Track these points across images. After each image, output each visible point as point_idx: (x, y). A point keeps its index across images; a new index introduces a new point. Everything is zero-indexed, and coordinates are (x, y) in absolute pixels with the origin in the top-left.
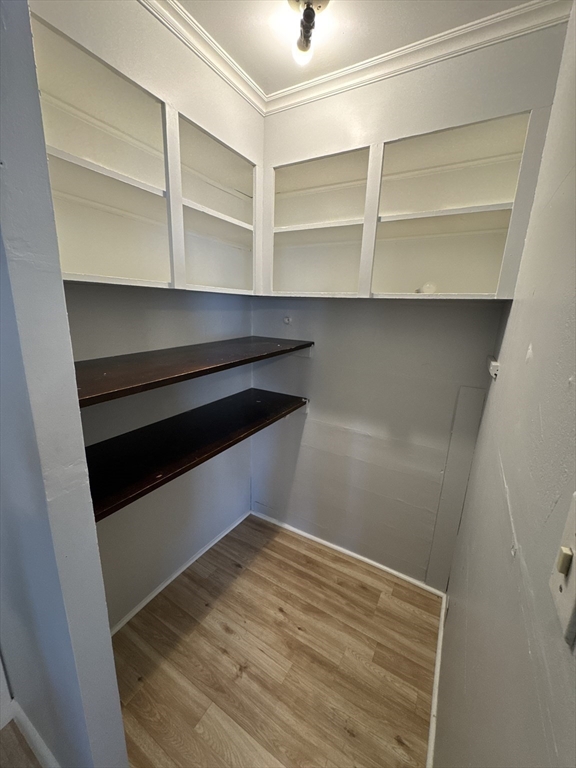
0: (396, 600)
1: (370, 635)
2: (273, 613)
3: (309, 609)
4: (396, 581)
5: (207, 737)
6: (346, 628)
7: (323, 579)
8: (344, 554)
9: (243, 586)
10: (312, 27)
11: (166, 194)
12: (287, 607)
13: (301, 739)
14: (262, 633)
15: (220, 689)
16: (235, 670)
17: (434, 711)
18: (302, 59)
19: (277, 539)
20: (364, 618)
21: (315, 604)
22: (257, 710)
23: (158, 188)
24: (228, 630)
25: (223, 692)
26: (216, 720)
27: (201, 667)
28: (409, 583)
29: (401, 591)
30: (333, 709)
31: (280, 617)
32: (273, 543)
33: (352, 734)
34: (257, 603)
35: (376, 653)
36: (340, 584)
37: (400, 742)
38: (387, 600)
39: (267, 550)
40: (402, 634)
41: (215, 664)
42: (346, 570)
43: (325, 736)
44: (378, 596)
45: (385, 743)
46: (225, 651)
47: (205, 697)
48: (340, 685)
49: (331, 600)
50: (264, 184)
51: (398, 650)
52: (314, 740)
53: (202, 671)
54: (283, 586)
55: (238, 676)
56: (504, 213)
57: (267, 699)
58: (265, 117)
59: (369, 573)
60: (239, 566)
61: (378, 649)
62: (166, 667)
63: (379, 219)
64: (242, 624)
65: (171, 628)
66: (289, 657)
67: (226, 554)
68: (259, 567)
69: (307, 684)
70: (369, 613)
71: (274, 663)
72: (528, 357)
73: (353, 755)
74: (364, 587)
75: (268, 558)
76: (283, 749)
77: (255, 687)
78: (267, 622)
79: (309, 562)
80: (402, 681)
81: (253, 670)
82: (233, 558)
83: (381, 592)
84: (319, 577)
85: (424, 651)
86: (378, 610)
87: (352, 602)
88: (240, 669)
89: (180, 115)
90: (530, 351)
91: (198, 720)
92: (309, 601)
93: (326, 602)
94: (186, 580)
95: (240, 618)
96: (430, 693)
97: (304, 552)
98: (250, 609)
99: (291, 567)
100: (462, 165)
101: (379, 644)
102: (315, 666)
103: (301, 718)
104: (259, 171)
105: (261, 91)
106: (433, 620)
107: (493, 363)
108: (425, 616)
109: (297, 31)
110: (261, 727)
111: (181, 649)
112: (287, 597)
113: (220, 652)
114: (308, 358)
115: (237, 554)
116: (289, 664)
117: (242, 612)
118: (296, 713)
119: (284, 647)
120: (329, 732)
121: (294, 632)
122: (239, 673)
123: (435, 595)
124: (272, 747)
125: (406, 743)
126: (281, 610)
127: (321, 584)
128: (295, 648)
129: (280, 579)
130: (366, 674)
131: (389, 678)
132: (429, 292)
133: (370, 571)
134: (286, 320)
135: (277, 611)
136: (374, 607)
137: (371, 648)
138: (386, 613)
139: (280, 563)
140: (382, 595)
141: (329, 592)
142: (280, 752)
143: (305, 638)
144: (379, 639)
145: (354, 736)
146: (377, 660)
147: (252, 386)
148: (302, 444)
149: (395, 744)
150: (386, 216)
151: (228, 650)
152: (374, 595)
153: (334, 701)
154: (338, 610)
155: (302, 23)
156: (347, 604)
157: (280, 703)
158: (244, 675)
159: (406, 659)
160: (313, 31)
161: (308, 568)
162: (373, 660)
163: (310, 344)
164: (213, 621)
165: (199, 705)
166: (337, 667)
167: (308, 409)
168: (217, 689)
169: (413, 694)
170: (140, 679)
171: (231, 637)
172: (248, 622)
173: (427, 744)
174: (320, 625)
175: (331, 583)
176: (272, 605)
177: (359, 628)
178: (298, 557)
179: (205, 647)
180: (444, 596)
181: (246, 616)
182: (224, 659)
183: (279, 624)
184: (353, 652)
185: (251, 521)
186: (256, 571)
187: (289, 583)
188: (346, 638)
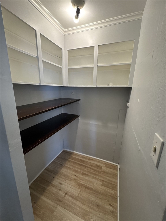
0: (106, 168)
1: (100, 178)
2: (73, 177)
3: (83, 174)
4: (106, 163)
5: (57, 215)
6: (94, 178)
7: (86, 165)
8: (91, 158)
9: (64, 171)
10: (79, 13)
11: (37, 57)
12: (77, 175)
13: (85, 210)
14: (71, 183)
15: (60, 201)
16: (64, 195)
17: (118, 195)
18: (76, 21)
19: (72, 156)
20: (98, 174)
21: (85, 173)
22: (71, 205)
23: (35, 55)
24: (60, 184)
25: (61, 201)
26: (60, 210)
27: (53, 196)
28: (109, 163)
29: (107, 165)
30: (92, 200)
31: (75, 177)
32: (71, 157)
33: (98, 206)
34: (68, 175)
35: (102, 183)
36: (91, 166)
37: (110, 205)
38: (104, 168)
39: (69, 159)
40: (108, 177)
41: (58, 194)
42: (92, 162)
43: (91, 208)
44: (102, 168)
45: (107, 206)
46: (60, 190)
47: (56, 204)
48: (93, 193)
49: (89, 171)
50: (65, 55)
51: (108, 181)
52: (88, 209)
53: (54, 197)
54: (75, 169)
55: (65, 196)
56: (129, 65)
57: (74, 201)
58: (64, 35)
59: (98, 162)
60: (62, 165)
61: (103, 182)
62: (43, 198)
63: (98, 66)
64: (64, 181)
65: (43, 186)
66: (79, 188)
67: (58, 162)
68: (68, 164)
69: (85, 195)
70: (99, 172)
71: (75, 191)
72: (138, 102)
73: (99, 211)
74: (97, 166)
75: (70, 161)
76: (80, 214)
77: (70, 198)
78: (72, 179)
79: (82, 161)
80: (109, 189)
81: (69, 194)
82: (60, 163)
83: (102, 166)
84: (85, 165)
85: (114, 180)
86: (102, 171)
87: (94, 170)
88: (65, 194)
89: (41, 34)
90: (139, 100)
91: (54, 211)
92: (83, 172)
93: (88, 172)
94: (46, 171)
95: (64, 180)
96: (117, 191)
97: (80, 158)
98: (66, 177)
99: (77, 163)
100: (118, 52)
101: (103, 180)
102: (86, 189)
103: (84, 204)
104: (63, 51)
105: (63, 28)
106: (116, 172)
107: (128, 103)
108: (114, 171)
109: (75, 14)
110: (73, 209)
111: (47, 191)
112: (77, 172)
113: (59, 190)
114: (79, 104)
115: (61, 161)
116: (79, 190)
117: (64, 178)
118: (82, 203)
119: (77, 186)
120: (92, 206)
121: (80, 181)
122: (65, 195)
123: (116, 165)
124: (76, 214)
125: (112, 205)
126: (75, 176)
127: (86, 167)
128: (80, 185)
129: (74, 167)
130: (100, 189)
131: (106, 189)
132: (111, 85)
133: (99, 161)
134: (72, 93)
135: (74, 176)
136: (101, 171)
137: (101, 182)
138: (104, 172)
139: (74, 163)
140: (102, 167)
141: (88, 169)
142: (79, 215)
143: (83, 182)
144: (103, 179)
145: (99, 206)
146: (103, 185)
147: (63, 112)
148: (78, 128)
149: (109, 206)
150: (99, 65)
151: (61, 189)
152: (100, 167)
153: (92, 198)
154: (91, 173)
155: (76, 12)
156: (93, 171)
157: (77, 201)
158: (67, 196)
159: (110, 183)
160: (79, 14)
161: (82, 163)
162: (102, 185)
163: (79, 100)
164: (56, 182)
165: (54, 207)
166: (92, 189)
167: (79, 118)
168: (59, 201)
169: (112, 192)
170: (35, 203)
171: (62, 186)
172: (66, 180)
173: (117, 204)
174: (87, 178)
175: (89, 166)
176: (73, 175)
177: (97, 177)
178: (79, 160)
179: (54, 190)
180: (118, 165)
181: (65, 179)
182: (60, 192)
183: (75, 180)
184: (96, 184)
185: (64, 152)
186: (67, 166)
187: (77, 168)
188: (94, 180)
